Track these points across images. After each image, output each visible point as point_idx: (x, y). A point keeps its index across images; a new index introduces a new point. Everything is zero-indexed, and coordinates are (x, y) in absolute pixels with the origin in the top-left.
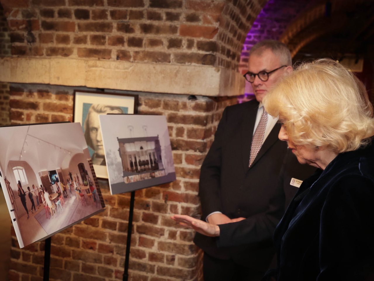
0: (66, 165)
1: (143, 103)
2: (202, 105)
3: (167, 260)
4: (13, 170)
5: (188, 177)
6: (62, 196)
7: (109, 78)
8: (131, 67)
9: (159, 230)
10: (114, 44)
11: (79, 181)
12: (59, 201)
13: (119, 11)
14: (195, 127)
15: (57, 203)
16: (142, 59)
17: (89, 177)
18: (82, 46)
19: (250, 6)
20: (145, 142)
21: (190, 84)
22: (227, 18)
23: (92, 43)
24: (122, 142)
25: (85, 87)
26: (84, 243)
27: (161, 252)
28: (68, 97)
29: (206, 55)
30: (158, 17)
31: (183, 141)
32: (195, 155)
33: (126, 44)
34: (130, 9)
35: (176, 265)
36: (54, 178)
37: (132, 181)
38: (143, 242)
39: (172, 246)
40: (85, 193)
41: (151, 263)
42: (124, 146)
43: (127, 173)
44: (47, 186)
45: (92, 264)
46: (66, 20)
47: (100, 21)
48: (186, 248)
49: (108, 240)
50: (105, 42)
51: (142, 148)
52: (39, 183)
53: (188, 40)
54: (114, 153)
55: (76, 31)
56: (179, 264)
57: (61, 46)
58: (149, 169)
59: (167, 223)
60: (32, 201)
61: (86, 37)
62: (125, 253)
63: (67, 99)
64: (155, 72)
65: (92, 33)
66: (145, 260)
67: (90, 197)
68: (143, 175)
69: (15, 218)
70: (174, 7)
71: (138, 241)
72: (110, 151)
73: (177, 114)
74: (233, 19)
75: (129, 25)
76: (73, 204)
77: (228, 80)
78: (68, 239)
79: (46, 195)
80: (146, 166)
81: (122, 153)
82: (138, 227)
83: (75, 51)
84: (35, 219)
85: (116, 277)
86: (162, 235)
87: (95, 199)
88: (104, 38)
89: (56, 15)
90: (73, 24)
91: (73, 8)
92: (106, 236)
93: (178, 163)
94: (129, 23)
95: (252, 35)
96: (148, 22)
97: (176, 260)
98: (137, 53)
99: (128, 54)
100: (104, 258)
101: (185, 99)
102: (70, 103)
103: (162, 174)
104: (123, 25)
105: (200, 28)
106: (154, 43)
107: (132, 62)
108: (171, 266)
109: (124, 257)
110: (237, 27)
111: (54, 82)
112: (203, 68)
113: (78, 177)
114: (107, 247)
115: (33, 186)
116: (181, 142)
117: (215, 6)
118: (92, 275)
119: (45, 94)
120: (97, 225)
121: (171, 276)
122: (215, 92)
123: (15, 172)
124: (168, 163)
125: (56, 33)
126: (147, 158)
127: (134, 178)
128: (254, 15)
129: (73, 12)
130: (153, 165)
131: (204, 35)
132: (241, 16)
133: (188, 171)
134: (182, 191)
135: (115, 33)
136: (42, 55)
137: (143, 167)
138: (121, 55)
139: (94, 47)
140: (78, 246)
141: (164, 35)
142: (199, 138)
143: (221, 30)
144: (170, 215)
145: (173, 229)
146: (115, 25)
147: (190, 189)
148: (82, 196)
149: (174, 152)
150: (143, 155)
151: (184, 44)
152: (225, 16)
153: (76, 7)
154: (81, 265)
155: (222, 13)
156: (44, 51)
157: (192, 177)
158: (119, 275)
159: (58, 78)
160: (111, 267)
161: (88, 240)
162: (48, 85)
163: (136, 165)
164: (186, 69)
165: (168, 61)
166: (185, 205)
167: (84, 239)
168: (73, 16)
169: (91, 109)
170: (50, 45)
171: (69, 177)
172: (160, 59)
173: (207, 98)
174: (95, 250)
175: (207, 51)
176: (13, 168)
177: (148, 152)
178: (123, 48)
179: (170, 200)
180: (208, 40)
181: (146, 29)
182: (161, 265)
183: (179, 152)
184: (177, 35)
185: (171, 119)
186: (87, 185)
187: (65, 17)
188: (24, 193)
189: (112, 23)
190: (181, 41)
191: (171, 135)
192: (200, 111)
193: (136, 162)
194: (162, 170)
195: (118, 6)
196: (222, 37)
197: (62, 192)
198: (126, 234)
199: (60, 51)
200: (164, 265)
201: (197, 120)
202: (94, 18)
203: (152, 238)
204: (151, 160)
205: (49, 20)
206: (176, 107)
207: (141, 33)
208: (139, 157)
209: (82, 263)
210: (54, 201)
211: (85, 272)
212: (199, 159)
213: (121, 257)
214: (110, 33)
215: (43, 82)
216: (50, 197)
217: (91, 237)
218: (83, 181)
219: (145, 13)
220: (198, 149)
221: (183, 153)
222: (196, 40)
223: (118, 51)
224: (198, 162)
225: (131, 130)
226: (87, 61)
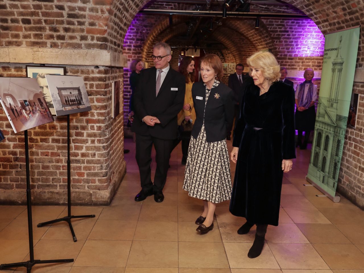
0: (31, 98)
1: (69, 71)
2: (102, 71)
3: (91, 155)
4: (6, 98)
5: (98, 110)
6: (32, 112)
7: (47, 58)
8: (60, 51)
9: (85, 140)
10: (48, 39)
11: (39, 106)
12: (31, 114)
13: (49, 20)
14: (100, 83)
15: (30, 115)
16: (66, 47)
17: (44, 105)
18: (28, 40)
19: (125, 18)
20: (72, 90)
21: (94, 60)
22: (112, 24)
23: (35, 38)
24: (60, 89)
25: (33, 63)
26: (42, 153)
27: (88, 152)
28: (23, 70)
29: (102, 44)
30: (73, 24)
31: (94, 91)
32: (101, 98)
33: (55, 39)
34: (56, 18)
35: (97, 158)
36: (26, 103)
37: (67, 110)
38: (77, 148)
39: (93, 148)
40: (43, 113)
41: (82, 158)
42: (61, 92)
43: (64, 105)
44: (23, 106)
45: (48, 164)
46: (16, 24)
47: (38, 25)
48: (101, 148)
49: (56, 149)
50: (43, 37)
51: (71, 93)
52: (20, 105)
53: (91, 36)
54: (56, 95)
55: (23, 31)
56: (98, 157)
57: (15, 40)
58: (76, 104)
59: (89, 135)
60: (17, 113)
61: (30, 34)
62: (67, 155)
63: (22, 71)
64: (74, 53)
65: (34, 32)
66: (79, 158)
67: (46, 114)
68: (73, 107)
69: (10, 119)
70: (82, 18)
71: (74, 148)
72: (54, 94)
73: (89, 76)
74: (115, 25)
75: (56, 28)
76: (38, 117)
77: (116, 58)
78: (31, 152)
79: (24, 111)
80: (74, 102)
81: (60, 95)
82: (73, 140)
83: (24, 43)
84: (20, 121)
85: (63, 169)
86: (87, 142)
87: (48, 116)
88: (42, 35)
89: (9, 21)
90: (21, 27)
91: (20, 18)
92: (54, 147)
93: (92, 103)
94: (56, 27)
95: (132, 34)
96: (67, 26)
97: (96, 155)
98: (62, 43)
99: (57, 44)
100: (55, 160)
101: (93, 68)
102: (24, 73)
103: (83, 107)
104: (52, 27)
105: (97, 30)
106: (72, 38)
107: (60, 49)
108: (94, 158)
109: (67, 158)
110: (118, 30)
111: (12, 61)
112: (101, 51)
113: (38, 105)
114: (56, 153)
115: (17, 106)
116: (93, 92)
117: (104, 18)
118: (49, 171)
119: (7, 69)
120: (48, 142)
121: (94, 164)
122: (108, 64)
123: (7, 99)
124: (86, 101)
125: (10, 33)
126: (74, 98)
127: (68, 108)
128: (128, 23)
129: (20, 20)
130: (78, 102)
131: (100, 33)
132: (120, 23)
133: (98, 107)
134: (96, 117)
135: (48, 32)
136: (3, 45)
137: (72, 103)
138: (53, 45)
139: (36, 40)
140: (38, 155)
141: (77, 34)
142: (102, 89)
143: (109, 31)
144: (90, 131)
145: (93, 138)
146: (48, 28)
147: (100, 116)
148: (42, 114)
149: (90, 97)
150: (72, 97)
151: (89, 38)
152: (110, 23)
153: (22, 17)
154: (41, 166)
155: (108, 21)
156: (4, 43)
157: (101, 110)
158: (64, 168)
159: (15, 59)
160: (60, 164)
161: (44, 151)
162: (9, 63)
163: (69, 102)
164: (92, 52)
165: (81, 47)
166: (98, 125)
167: (42, 151)
168: (21, 22)
169: (38, 76)
170: (7, 39)
171: (34, 104)
172: (76, 47)
173: (104, 67)
174: (48, 156)
175: (102, 42)
176: (6, 97)
177: (75, 95)
178: (54, 41)
179: (90, 123)
180: (102, 36)
181: (66, 30)
182: (88, 158)
183: (92, 97)
184: (85, 34)
185: (86, 79)
186: (43, 109)
187: (15, 23)
188: (13, 109)
189: (45, 27)
190: (87, 37)
191: (86, 88)
192: (101, 74)
193: (68, 100)
194: (83, 105)
195: (48, 17)
196: (110, 35)
197: (31, 111)
198: (67, 145)
199: (14, 43)
200: (90, 158)
201: (100, 79)
202: (35, 23)
203: (82, 145)
204: (77, 99)
205: (5, 25)
206: (88, 72)
207: (64, 32)
208: (70, 97)
209: (42, 165)
210: (28, 114)
211: (44, 169)
212: (103, 99)
213: (65, 158)
214: (45, 33)
215: (5, 62)
216: (26, 112)
217: (46, 149)
218: (41, 107)
219: (65, 20)
220: (102, 94)
221: (95, 97)
222: (95, 36)
223: (51, 43)
224: (103, 101)
225: (64, 83)
226: (33, 48)
